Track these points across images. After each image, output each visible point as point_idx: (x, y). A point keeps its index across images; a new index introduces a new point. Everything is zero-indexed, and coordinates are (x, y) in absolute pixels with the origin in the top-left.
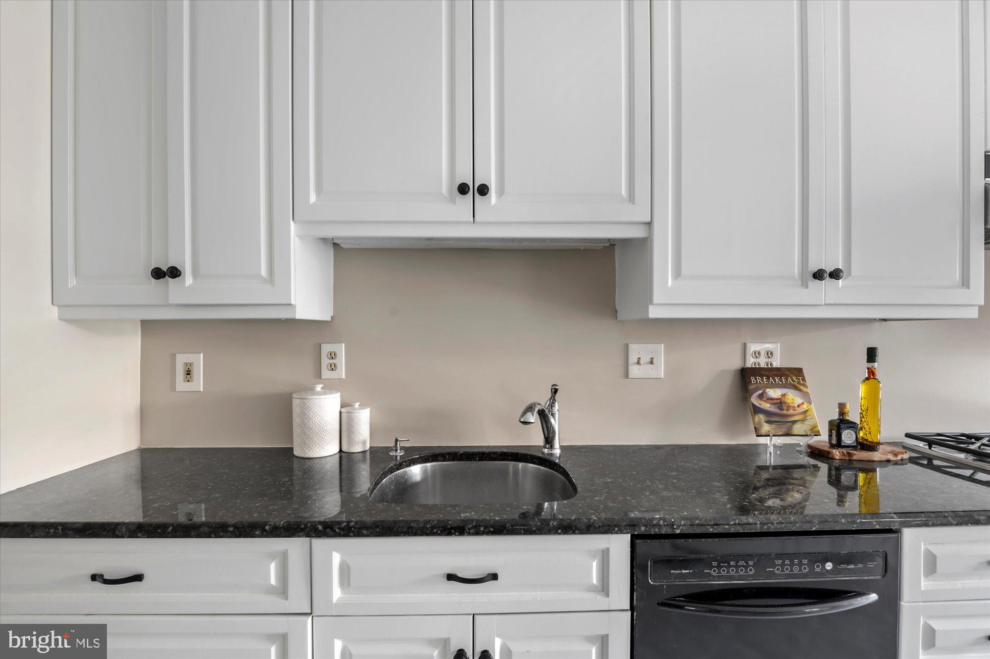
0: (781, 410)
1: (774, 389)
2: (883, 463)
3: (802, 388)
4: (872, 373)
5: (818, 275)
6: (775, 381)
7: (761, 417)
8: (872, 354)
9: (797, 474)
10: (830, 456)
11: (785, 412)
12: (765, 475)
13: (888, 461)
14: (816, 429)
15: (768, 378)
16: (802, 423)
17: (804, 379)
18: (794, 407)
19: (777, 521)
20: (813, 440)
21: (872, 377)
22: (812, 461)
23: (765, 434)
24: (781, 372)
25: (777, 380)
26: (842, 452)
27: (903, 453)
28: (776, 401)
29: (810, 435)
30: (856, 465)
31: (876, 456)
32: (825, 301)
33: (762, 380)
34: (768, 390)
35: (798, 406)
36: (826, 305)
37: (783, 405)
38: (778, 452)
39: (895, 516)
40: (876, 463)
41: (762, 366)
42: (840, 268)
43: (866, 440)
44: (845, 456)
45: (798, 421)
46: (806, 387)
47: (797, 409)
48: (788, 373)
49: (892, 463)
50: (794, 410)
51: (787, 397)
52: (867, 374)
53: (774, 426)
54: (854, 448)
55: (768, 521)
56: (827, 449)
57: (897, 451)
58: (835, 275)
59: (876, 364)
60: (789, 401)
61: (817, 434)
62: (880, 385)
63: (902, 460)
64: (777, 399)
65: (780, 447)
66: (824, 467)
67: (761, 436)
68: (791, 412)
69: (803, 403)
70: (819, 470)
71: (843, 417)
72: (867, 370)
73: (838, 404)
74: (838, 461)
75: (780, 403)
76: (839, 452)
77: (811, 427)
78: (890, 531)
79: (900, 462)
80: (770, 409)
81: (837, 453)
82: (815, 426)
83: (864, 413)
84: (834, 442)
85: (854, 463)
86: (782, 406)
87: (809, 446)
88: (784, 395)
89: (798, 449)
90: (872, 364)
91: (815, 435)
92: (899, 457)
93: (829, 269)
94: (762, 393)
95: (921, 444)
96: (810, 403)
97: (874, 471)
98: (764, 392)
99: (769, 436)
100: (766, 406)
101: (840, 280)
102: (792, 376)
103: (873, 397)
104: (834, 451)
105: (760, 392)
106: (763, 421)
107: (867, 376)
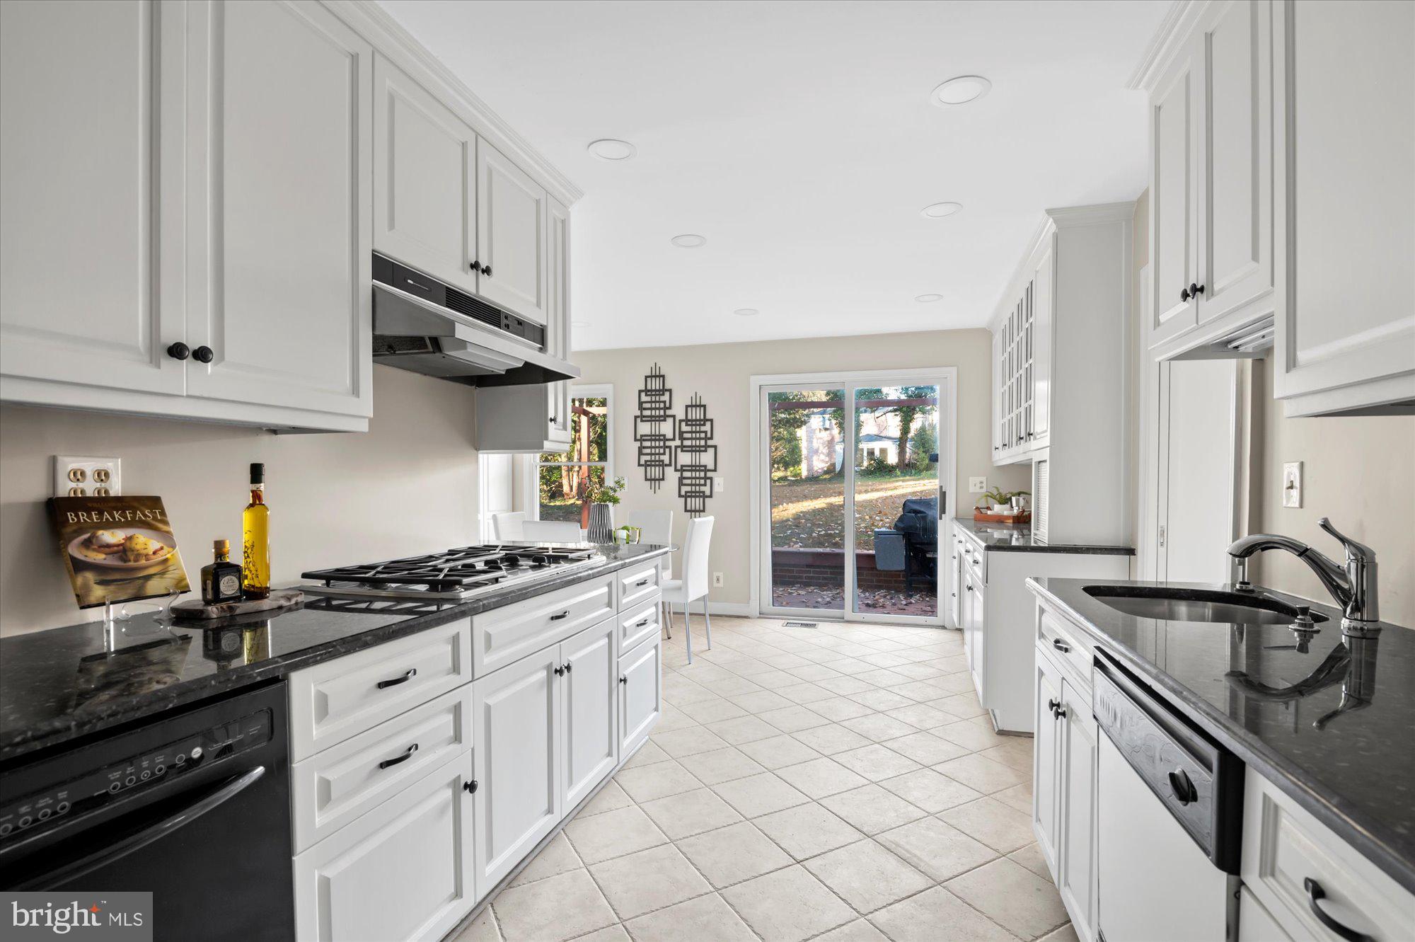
0: (126, 561)
1: (112, 531)
2: (274, 610)
3: (160, 525)
4: (257, 496)
5: (177, 351)
6: (113, 518)
7: (90, 576)
8: (256, 473)
9: (155, 654)
10: (204, 616)
11: (132, 564)
12: (100, 669)
13: (280, 608)
14: (183, 583)
15: (101, 513)
16: (161, 578)
17: (163, 513)
18: (147, 555)
19: (109, 712)
20: (180, 601)
21: (258, 502)
22: (180, 631)
23: (95, 602)
24: (124, 504)
25: (116, 516)
26: (222, 608)
27: (297, 596)
28: (116, 548)
29: (174, 593)
30: (240, 620)
31: (266, 604)
32: (187, 392)
33: (90, 516)
34: (100, 532)
35: (155, 553)
36: (189, 396)
37: (129, 554)
38: (124, 630)
39: (279, 660)
40: (264, 614)
41: (89, 493)
42: (209, 347)
43: (253, 586)
44: (225, 611)
45: (155, 575)
46: (166, 523)
47: (153, 557)
48: (136, 504)
49: (284, 610)
50: (147, 560)
51: (136, 541)
52: (251, 498)
53: (112, 588)
54: (236, 599)
55: (91, 717)
56: (200, 607)
57: (291, 593)
58: (202, 355)
59: (262, 484)
60: (138, 547)
61: (185, 590)
62: (268, 513)
63: (297, 603)
64: (118, 545)
65: (127, 621)
66: (197, 635)
67: (90, 606)
68: (143, 562)
69: (162, 548)
70: (190, 642)
71: (221, 560)
72: (251, 494)
73: (213, 543)
74: (215, 620)
75: (123, 551)
76: (217, 608)
77: (174, 582)
78: (275, 680)
79: (294, 607)
80: (104, 562)
81: (213, 611)
82: (182, 579)
83: (249, 551)
84: (210, 596)
85: (238, 618)
86: (126, 555)
87: (174, 610)
88: (130, 539)
89: (155, 617)
90: (258, 485)
91: (182, 593)
92: (293, 601)
93: (193, 345)
94: (89, 538)
95: (319, 583)
96: (173, 547)
97: (264, 624)
98: (94, 536)
99: (103, 604)
100: (98, 557)
101: (210, 364)
102: (143, 508)
103: (260, 528)
104: (210, 608)
105: (86, 536)
106: (92, 583)
107: (251, 502)
